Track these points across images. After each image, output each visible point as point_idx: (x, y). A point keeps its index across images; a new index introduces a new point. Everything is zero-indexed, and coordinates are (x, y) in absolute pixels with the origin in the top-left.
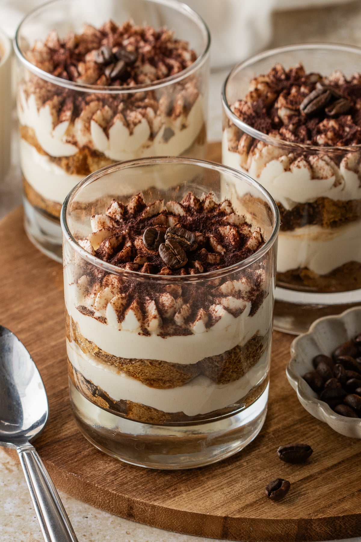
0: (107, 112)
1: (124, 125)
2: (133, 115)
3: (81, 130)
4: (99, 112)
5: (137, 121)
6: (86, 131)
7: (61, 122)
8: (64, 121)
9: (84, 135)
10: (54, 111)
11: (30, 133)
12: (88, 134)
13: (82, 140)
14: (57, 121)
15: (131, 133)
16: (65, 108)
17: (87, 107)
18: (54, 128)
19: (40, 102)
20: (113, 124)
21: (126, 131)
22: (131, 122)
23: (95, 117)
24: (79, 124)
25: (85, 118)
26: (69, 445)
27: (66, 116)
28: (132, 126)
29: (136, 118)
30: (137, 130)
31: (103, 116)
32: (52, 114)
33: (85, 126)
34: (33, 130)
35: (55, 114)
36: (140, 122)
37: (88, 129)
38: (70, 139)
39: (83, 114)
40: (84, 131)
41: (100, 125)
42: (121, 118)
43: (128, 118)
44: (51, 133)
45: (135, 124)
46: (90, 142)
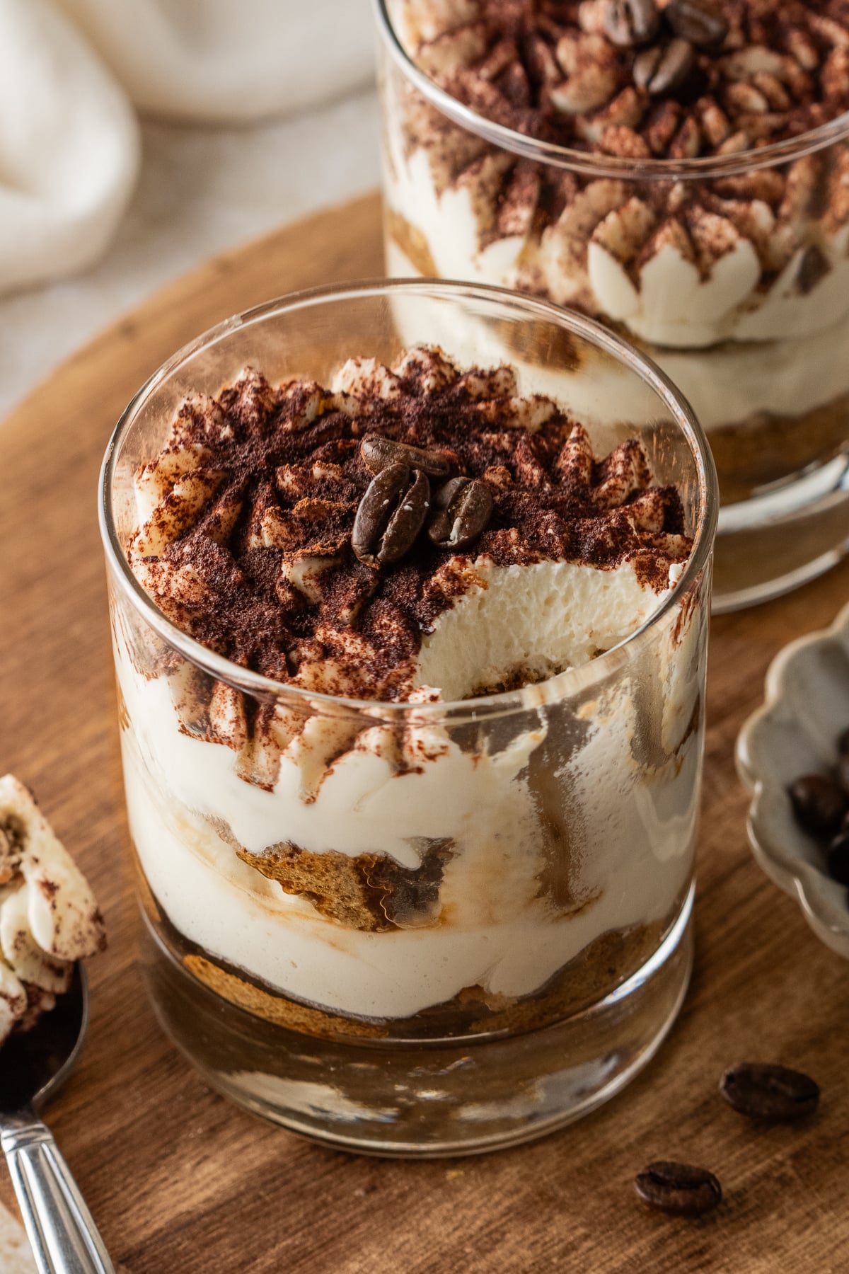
0: (637, 214)
1: (685, 257)
2: (712, 227)
3: (560, 262)
4: (612, 218)
5: (721, 244)
6: (575, 264)
7: (504, 236)
8: (512, 234)
9: (569, 274)
10: (483, 202)
11: (414, 238)
12: (580, 274)
13: (562, 285)
14: (492, 233)
15: (705, 277)
16: (515, 194)
17: (579, 199)
18: (482, 248)
19: (444, 172)
20: (653, 254)
21: (689, 273)
22: (704, 246)
23: (600, 232)
24: (554, 246)
25: (573, 228)
26: (220, 1237)
27: (517, 219)
28: (707, 257)
29: (719, 236)
30: (723, 269)
31: (624, 227)
32: (478, 211)
33: (572, 251)
34: (421, 235)
35: (487, 210)
36: (731, 248)
37: (580, 259)
38: (527, 280)
39: (566, 217)
40: (570, 264)
41: (616, 255)
42: (677, 237)
43: (698, 232)
44: (474, 259)
45: (718, 254)
46: (586, 292)
